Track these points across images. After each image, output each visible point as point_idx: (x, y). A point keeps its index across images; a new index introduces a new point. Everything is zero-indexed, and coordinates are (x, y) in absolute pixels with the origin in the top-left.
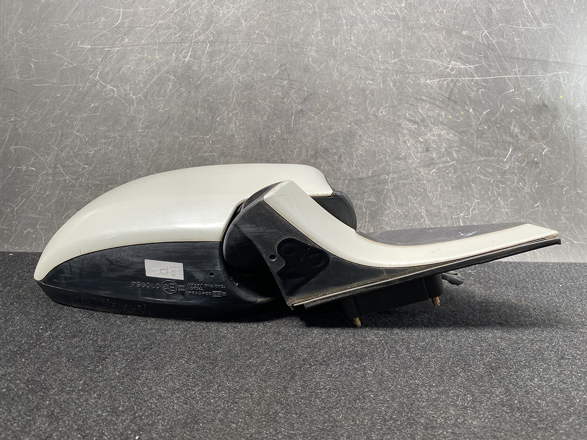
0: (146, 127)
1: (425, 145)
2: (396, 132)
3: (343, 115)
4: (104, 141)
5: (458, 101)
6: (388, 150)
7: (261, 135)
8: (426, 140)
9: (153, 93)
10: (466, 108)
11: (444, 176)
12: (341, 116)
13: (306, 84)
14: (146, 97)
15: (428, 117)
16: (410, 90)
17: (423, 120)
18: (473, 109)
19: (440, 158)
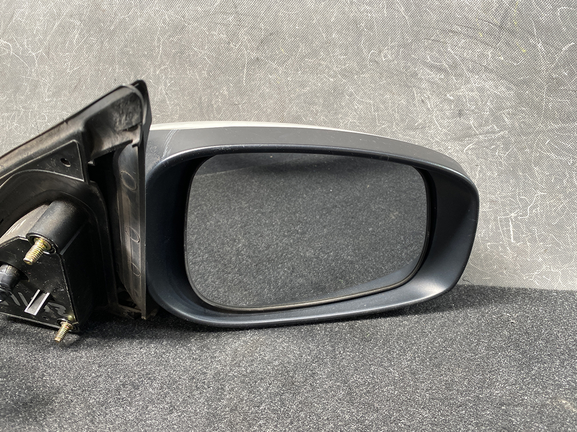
0: (54, 95)
1: (456, 106)
2: (409, 87)
3: (322, 62)
4: (6, 114)
5: (518, 29)
6: (396, 115)
7: (200, 99)
8: (459, 98)
9: (56, 47)
10: (532, 41)
11: (487, 154)
12: (320, 65)
13: (262, 19)
14: (48, 54)
15: (463, 60)
16: (434, 17)
17: (454, 66)
18: (545, 43)
19: (481, 125)
